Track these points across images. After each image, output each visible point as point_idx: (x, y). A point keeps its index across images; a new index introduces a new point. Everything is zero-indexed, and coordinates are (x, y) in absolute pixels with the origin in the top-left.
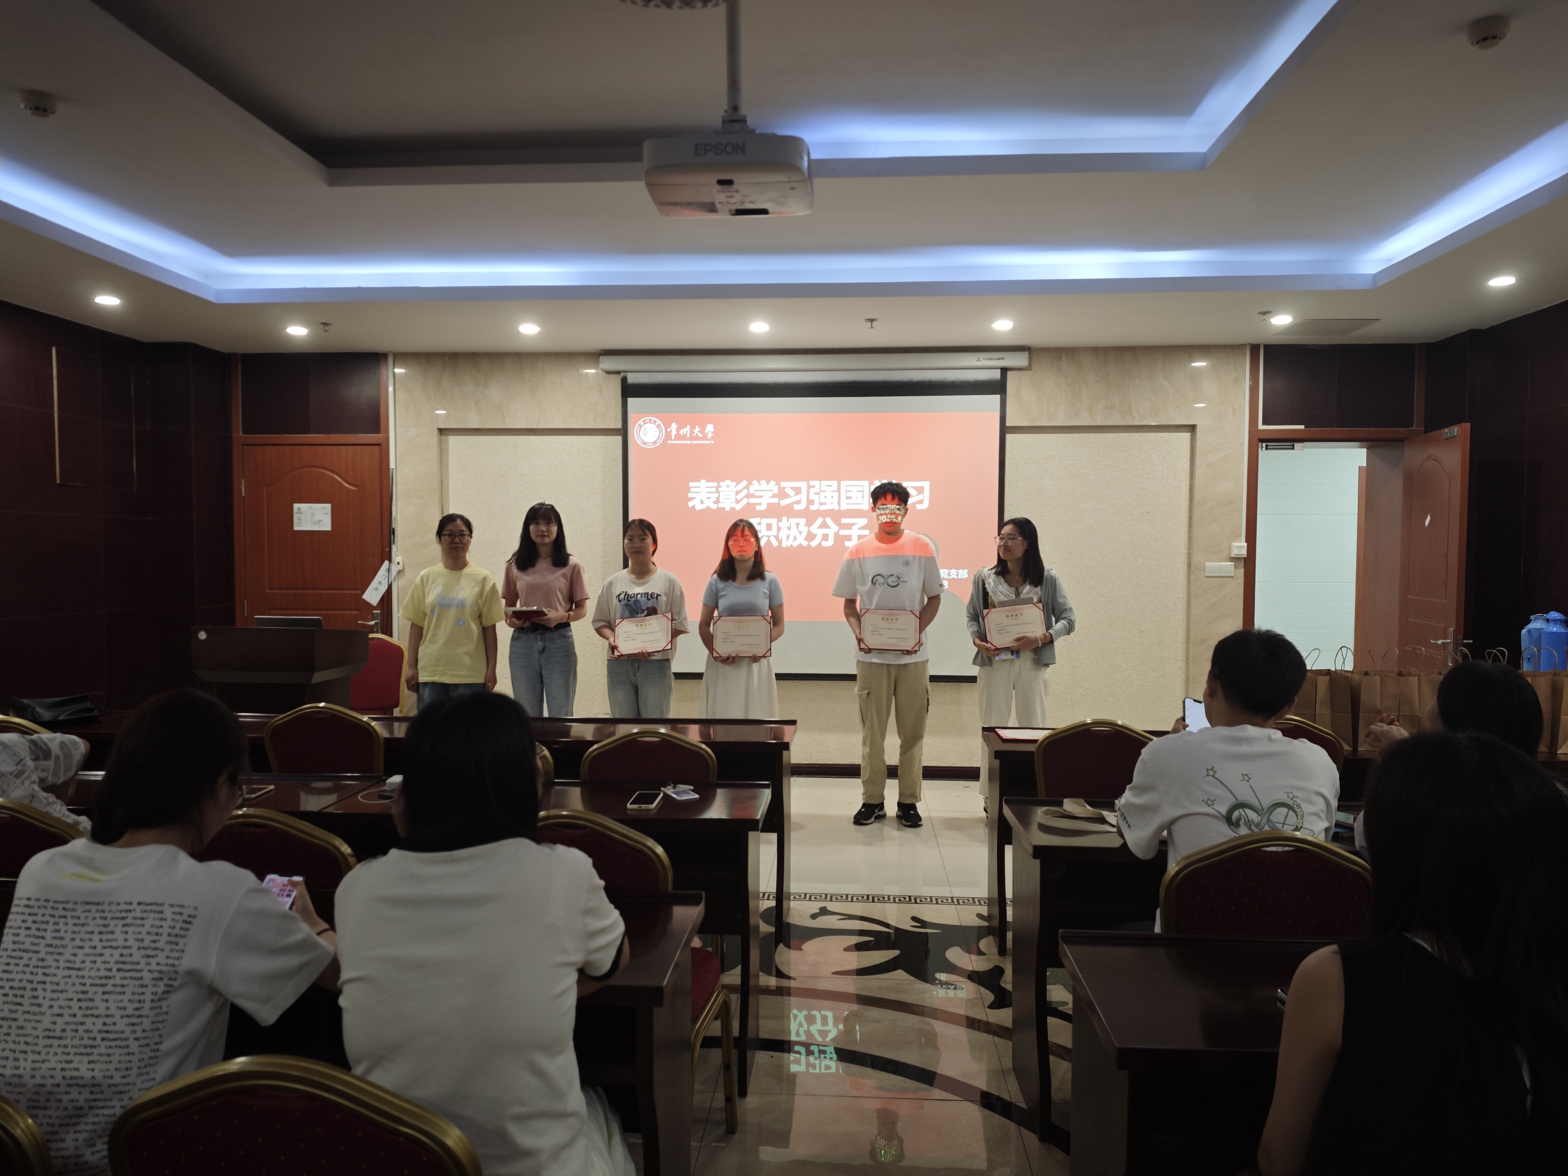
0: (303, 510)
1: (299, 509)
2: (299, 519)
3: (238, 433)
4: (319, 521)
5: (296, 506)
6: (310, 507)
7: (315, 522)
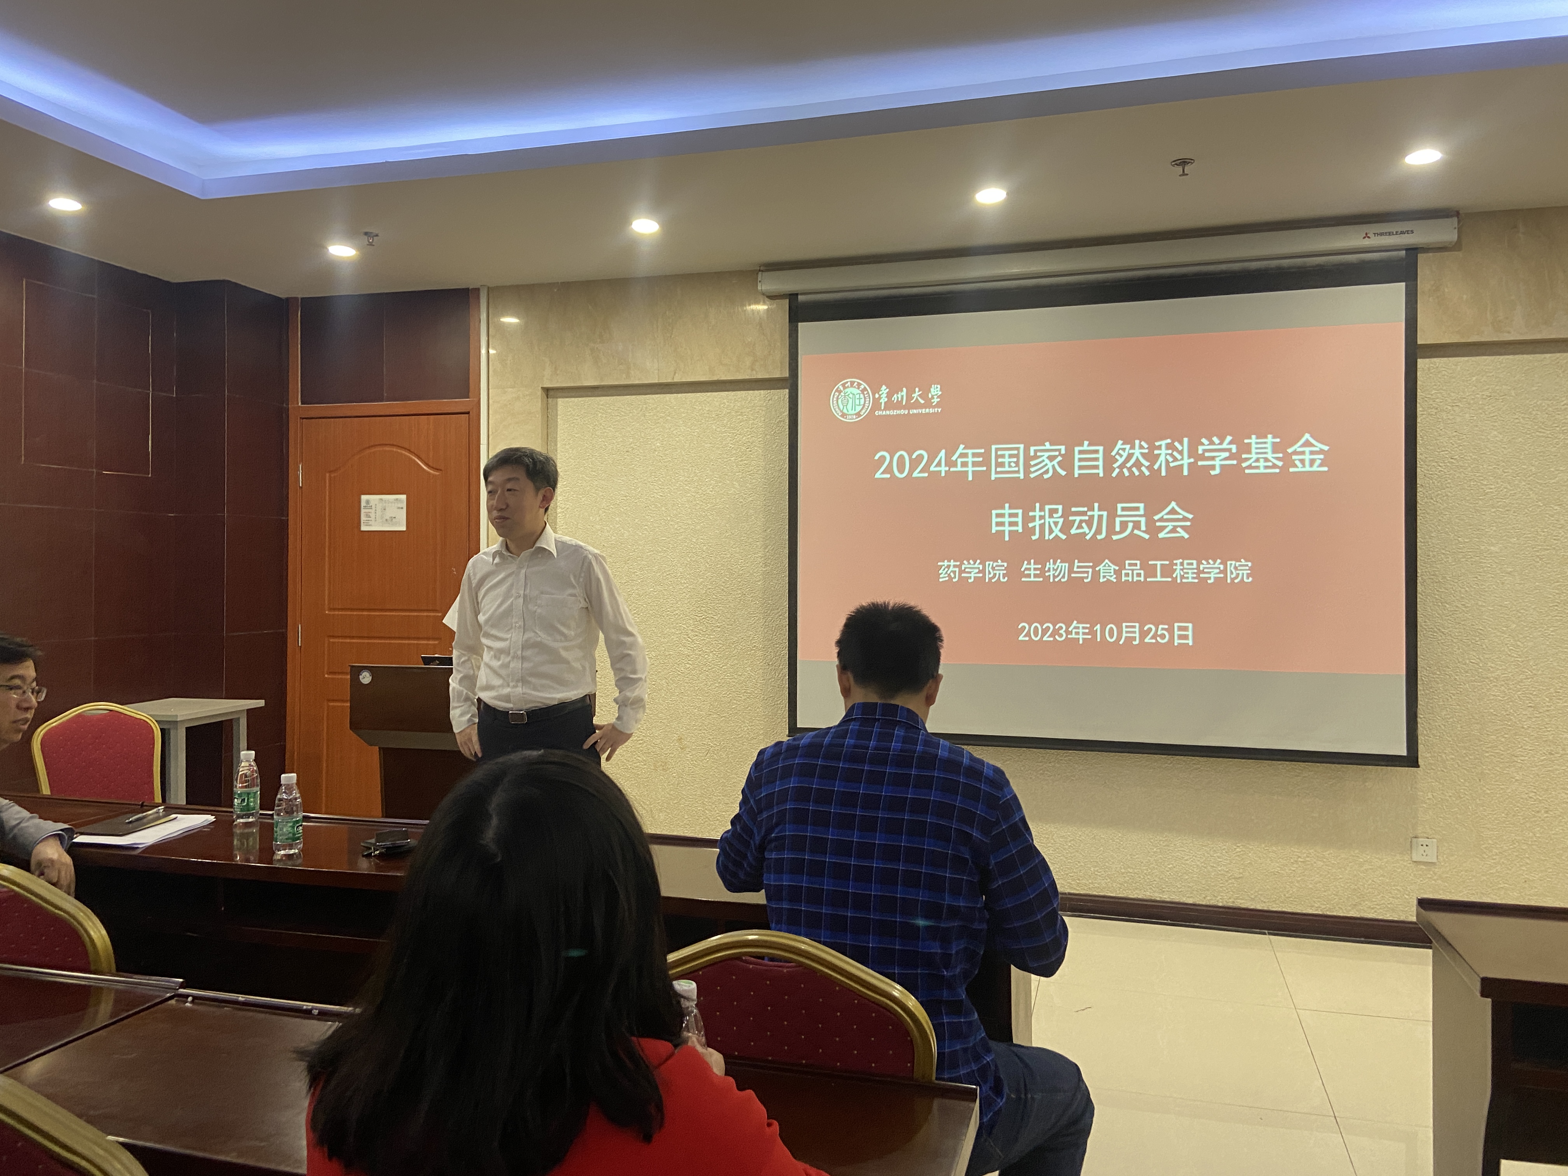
0: (372, 503)
1: (368, 502)
2: (368, 516)
3: (296, 403)
4: (392, 518)
5: (364, 498)
6: (381, 499)
7: (386, 520)
